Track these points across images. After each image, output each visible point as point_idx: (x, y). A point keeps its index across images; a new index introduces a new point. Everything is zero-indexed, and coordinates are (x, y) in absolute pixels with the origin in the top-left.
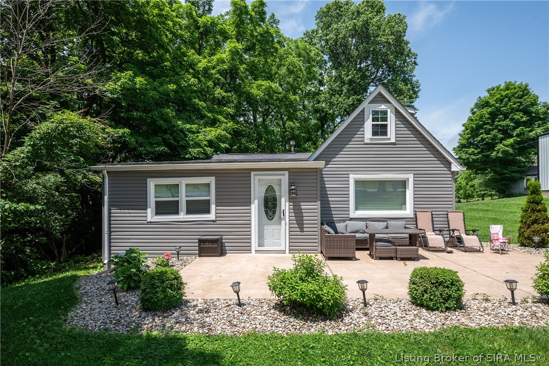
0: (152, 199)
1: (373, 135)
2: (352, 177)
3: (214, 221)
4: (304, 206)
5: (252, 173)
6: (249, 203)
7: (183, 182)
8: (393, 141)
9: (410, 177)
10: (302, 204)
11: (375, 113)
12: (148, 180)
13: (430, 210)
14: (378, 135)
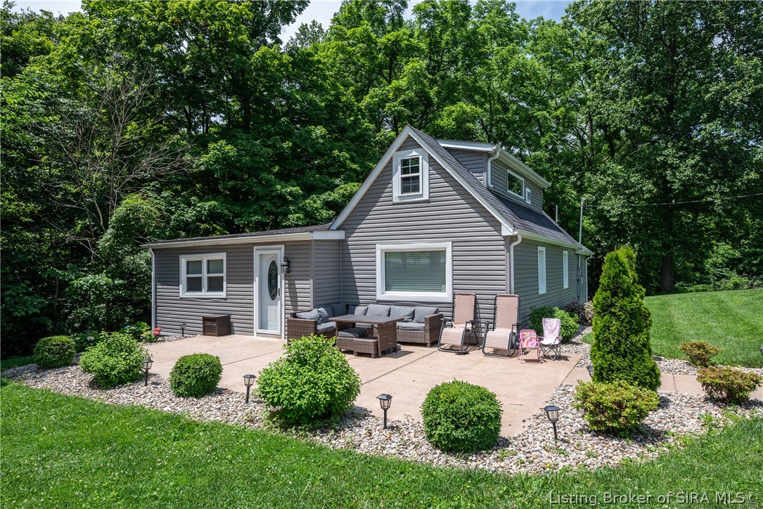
0: (184, 275)
1: (403, 192)
2: (380, 248)
3: (225, 299)
4: (299, 285)
5: (255, 248)
6: (251, 281)
7: (205, 258)
8: (426, 197)
9: (448, 246)
10: (296, 282)
11: (405, 162)
12: (180, 256)
13: (473, 293)
14: (409, 191)
